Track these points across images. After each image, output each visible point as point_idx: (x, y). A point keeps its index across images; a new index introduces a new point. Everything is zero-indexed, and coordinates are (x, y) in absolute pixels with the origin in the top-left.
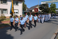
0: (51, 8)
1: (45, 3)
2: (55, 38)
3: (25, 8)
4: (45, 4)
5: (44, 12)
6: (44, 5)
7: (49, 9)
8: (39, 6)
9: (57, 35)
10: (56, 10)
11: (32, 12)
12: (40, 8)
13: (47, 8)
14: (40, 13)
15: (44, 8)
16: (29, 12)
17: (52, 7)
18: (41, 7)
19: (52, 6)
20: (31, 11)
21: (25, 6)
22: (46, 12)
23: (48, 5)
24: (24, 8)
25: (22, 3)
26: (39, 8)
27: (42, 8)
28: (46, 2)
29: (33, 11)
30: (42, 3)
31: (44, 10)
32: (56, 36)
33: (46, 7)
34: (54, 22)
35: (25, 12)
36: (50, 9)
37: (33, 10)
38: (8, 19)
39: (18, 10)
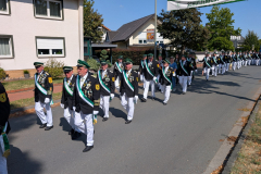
0: (213, 28)
1: (185, 6)
2: (229, 156)
3: (94, 29)
4: (186, 11)
5: (182, 48)
6: (179, 14)
7: (204, 33)
8: (159, 18)
9: (236, 142)
10: (233, 38)
11: (128, 49)
12: (164, 28)
13: (192, 29)
14: (164, 51)
15: (181, 30)
16: (116, 46)
17: (217, 23)
18: (170, 23)
19: (215, 19)
21: (96, 20)
22: (189, 46)
23: (200, 14)
24: (92, 28)
25: (81, 8)
26: (159, 28)
27: (173, 30)
28: (189, 3)
29: (131, 44)
30: (171, 7)
31: (183, 35)
32: (233, 149)
33: (191, 23)
34: (223, 88)
35: (94, 49)
36: (206, 30)
37: (131, 39)
38: (19, 80)
39: (63, 38)
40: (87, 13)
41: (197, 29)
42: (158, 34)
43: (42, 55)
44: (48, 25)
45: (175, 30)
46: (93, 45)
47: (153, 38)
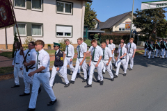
1: (154, 7)
3: (91, 21)
4: (155, 10)
5: (149, 35)
6: (149, 12)
7: (166, 25)
8: (134, 14)
11: (112, 34)
12: (137, 21)
13: (158, 21)
14: (136, 36)
15: (149, 22)
16: (103, 31)
18: (142, 18)
20: (110, 30)
21: (92, 15)
23: (164, 12)
24: (89, 20)
25: (84, 7)
26: (134, 21)
27: (144, 22)
28: (157, 5)
29: (114, 30)
30: (144, 7)
33: (157, 18)
35: (90, 33)
37: (114, 27)
39: (72, 26)
40: (87, 10)
41: (162, 22)
42: (133, 25)
43: (59, 36)
44: (64, 18)
45: (145, 23)
46: (89, 31)
47: (130, 27)
